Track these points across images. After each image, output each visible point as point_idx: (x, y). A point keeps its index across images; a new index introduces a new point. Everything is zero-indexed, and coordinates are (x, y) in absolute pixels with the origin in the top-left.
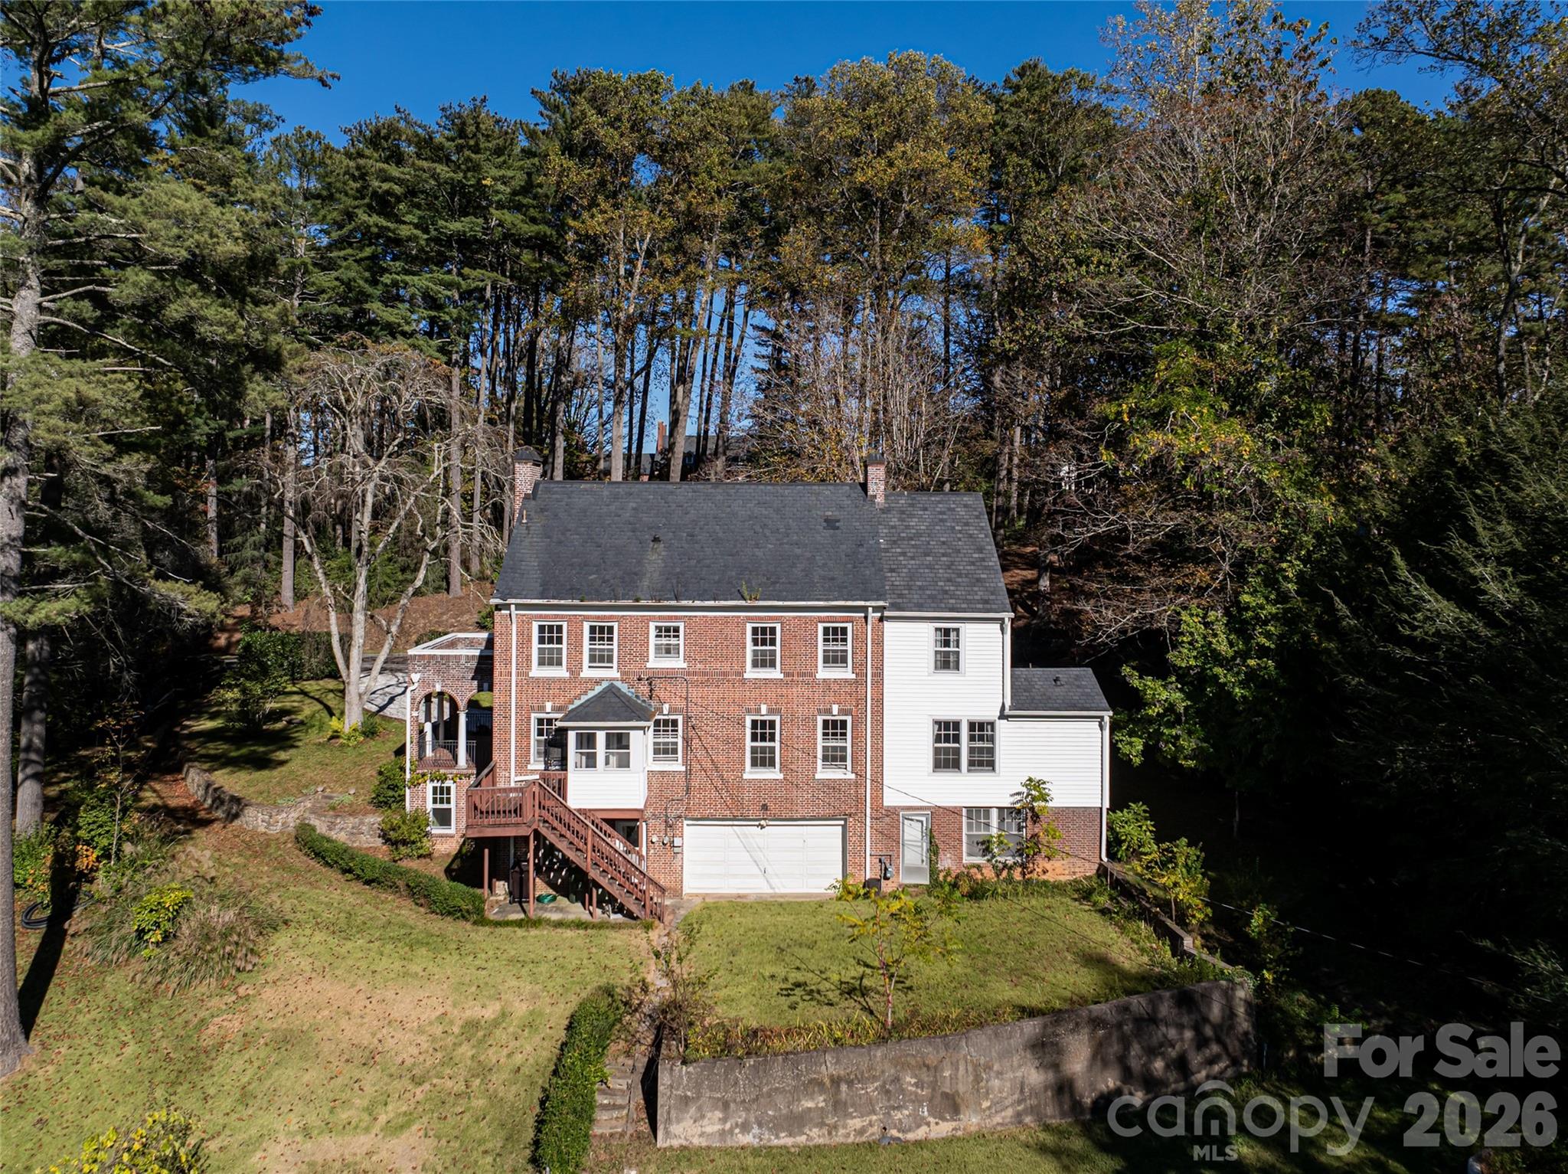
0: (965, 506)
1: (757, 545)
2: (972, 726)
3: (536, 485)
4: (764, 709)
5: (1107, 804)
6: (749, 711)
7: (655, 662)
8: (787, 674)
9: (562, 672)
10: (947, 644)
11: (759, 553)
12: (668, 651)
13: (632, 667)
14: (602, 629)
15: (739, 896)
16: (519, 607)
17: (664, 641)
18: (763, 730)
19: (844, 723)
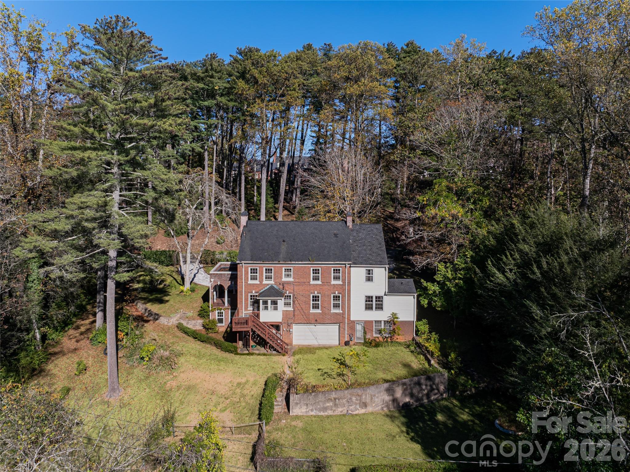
0: (377, 229)
1: (314, 243)
2: (376, 297)
3: (247, 222)
4: (316, 292)
5: (415, 320)
6: (312, 293)
7: (284, 279)
8: (323, 283)
9: (257, 282)
10: (369, 274)
11: (314, 246)
12: (288, 276)
13: (277, 281)
14: (269, 270)
15: (309, 345)
16: (245, 264)
17: (287, 273)
18: (316, 298)
19: (339, 297)
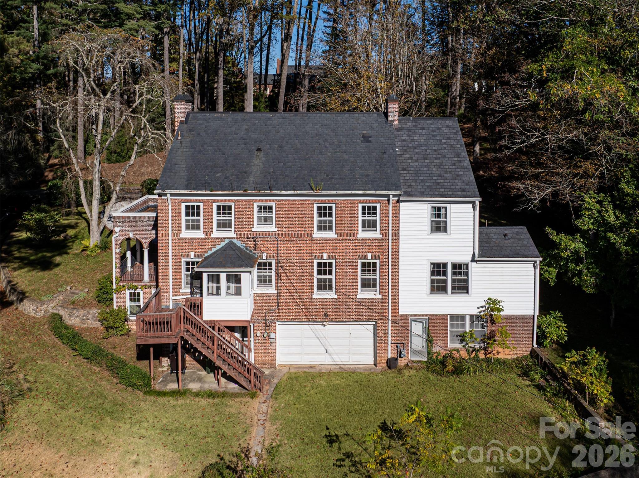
0: (448, 126)
1: (321, 153)
2: (454, 266)
3: (188, 115)
4: (325, 256)
5: (537, 313)
6: (316, 257)
7: (257, 228)
8: (339, 235)
9: (199, 234)
10: (439, 216)
11: (322, 158)
12: (266, 221)
13: (243, 231)
14: (224, 207)
15: (311, 367)
16: (172, 195)
17: (263, 215)
18: (325, 268)
19: (374, 264)
